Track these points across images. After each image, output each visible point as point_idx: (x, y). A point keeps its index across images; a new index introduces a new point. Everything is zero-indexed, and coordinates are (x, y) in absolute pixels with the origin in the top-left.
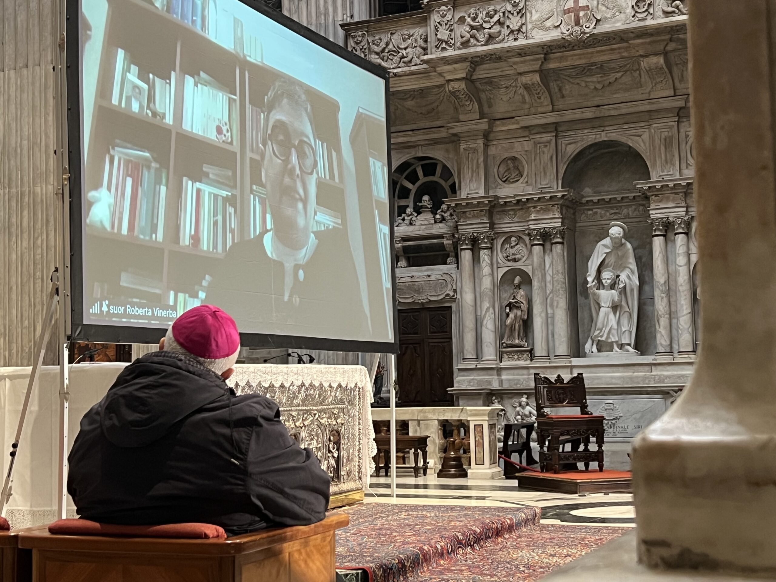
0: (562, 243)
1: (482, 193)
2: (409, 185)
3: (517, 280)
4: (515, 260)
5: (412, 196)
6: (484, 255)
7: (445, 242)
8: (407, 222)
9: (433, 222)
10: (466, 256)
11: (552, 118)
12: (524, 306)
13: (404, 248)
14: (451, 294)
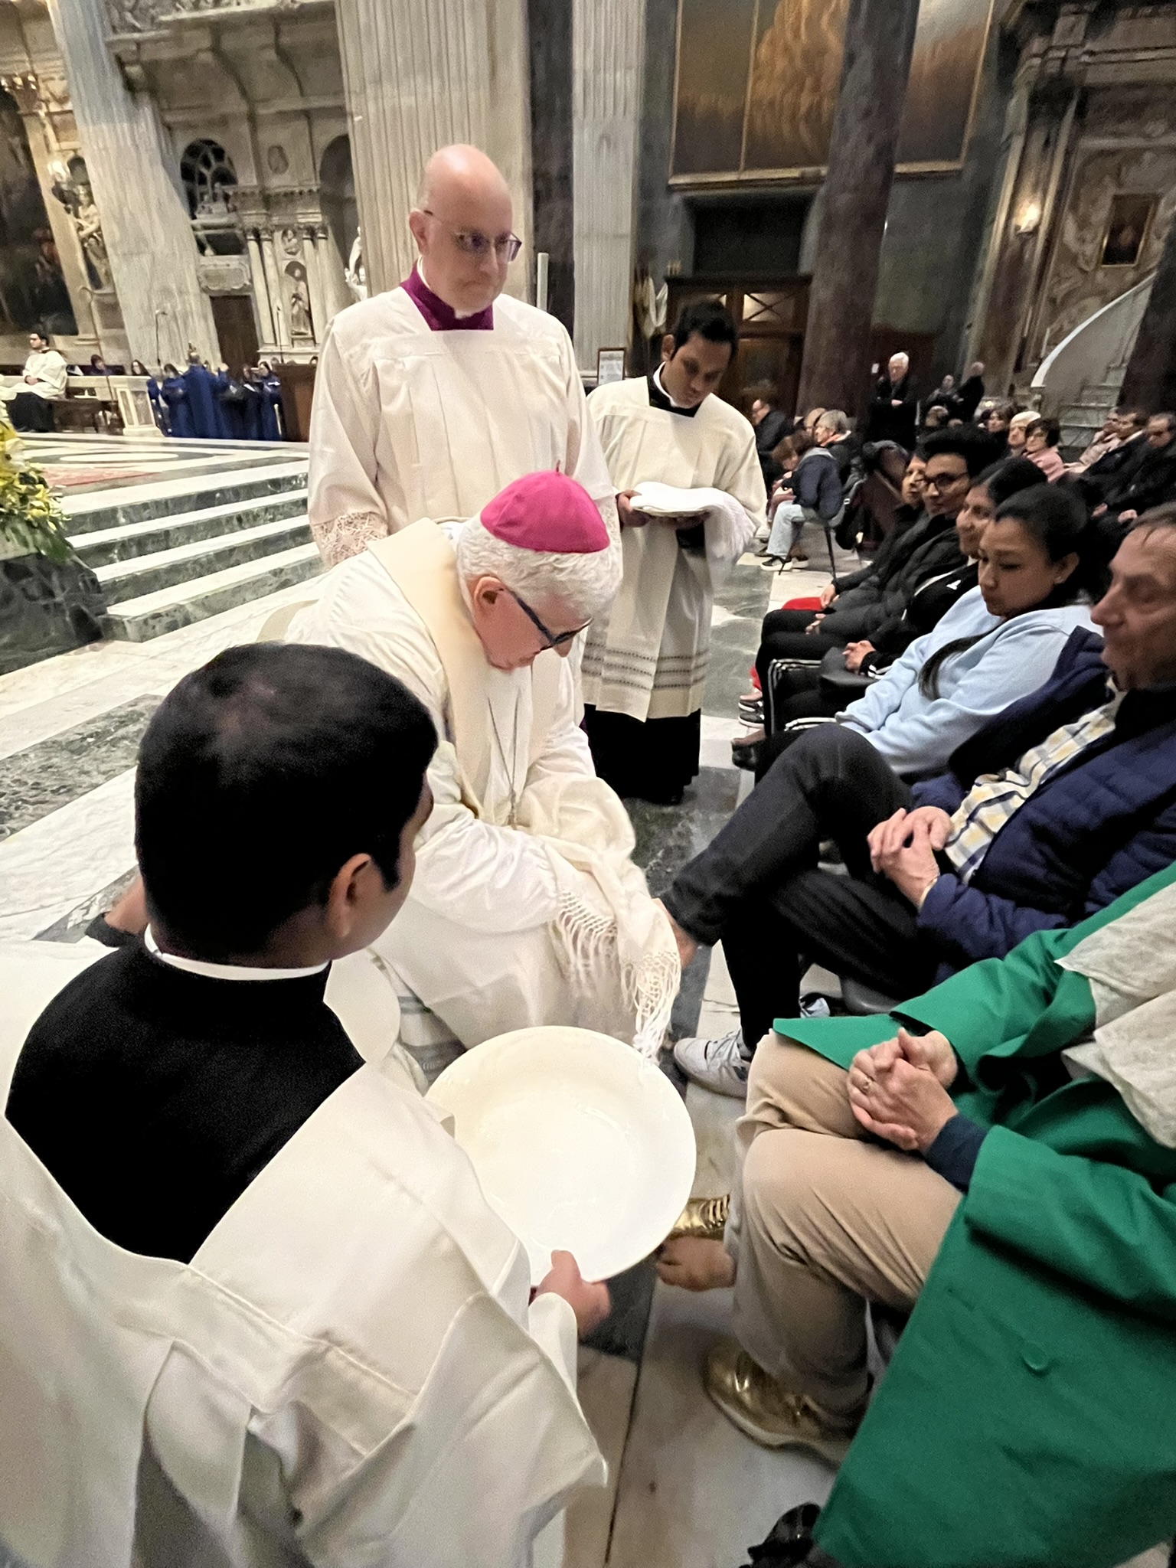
0: (326, 238)
1: (255, 182)
2: (204, 171)
3: (297, 273)
4: (293, 254)
5: (209, 184)
6: (266, 245)
7: (238, 232)
8: (207, 210)
9: (225, 210)
10: (253, 246)
11: (299, 105)
12: (305, 298)
13: (207, 236)
14: (248, 283)
